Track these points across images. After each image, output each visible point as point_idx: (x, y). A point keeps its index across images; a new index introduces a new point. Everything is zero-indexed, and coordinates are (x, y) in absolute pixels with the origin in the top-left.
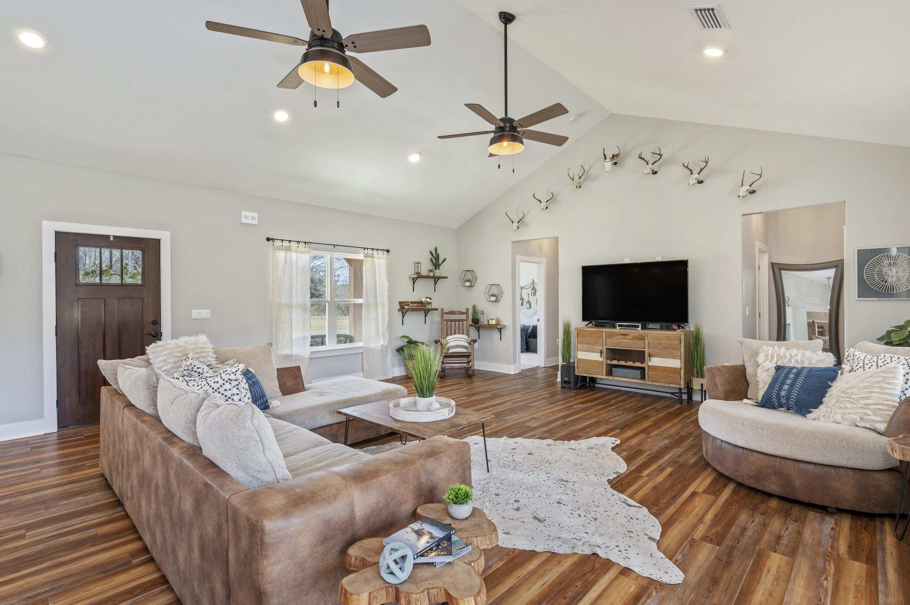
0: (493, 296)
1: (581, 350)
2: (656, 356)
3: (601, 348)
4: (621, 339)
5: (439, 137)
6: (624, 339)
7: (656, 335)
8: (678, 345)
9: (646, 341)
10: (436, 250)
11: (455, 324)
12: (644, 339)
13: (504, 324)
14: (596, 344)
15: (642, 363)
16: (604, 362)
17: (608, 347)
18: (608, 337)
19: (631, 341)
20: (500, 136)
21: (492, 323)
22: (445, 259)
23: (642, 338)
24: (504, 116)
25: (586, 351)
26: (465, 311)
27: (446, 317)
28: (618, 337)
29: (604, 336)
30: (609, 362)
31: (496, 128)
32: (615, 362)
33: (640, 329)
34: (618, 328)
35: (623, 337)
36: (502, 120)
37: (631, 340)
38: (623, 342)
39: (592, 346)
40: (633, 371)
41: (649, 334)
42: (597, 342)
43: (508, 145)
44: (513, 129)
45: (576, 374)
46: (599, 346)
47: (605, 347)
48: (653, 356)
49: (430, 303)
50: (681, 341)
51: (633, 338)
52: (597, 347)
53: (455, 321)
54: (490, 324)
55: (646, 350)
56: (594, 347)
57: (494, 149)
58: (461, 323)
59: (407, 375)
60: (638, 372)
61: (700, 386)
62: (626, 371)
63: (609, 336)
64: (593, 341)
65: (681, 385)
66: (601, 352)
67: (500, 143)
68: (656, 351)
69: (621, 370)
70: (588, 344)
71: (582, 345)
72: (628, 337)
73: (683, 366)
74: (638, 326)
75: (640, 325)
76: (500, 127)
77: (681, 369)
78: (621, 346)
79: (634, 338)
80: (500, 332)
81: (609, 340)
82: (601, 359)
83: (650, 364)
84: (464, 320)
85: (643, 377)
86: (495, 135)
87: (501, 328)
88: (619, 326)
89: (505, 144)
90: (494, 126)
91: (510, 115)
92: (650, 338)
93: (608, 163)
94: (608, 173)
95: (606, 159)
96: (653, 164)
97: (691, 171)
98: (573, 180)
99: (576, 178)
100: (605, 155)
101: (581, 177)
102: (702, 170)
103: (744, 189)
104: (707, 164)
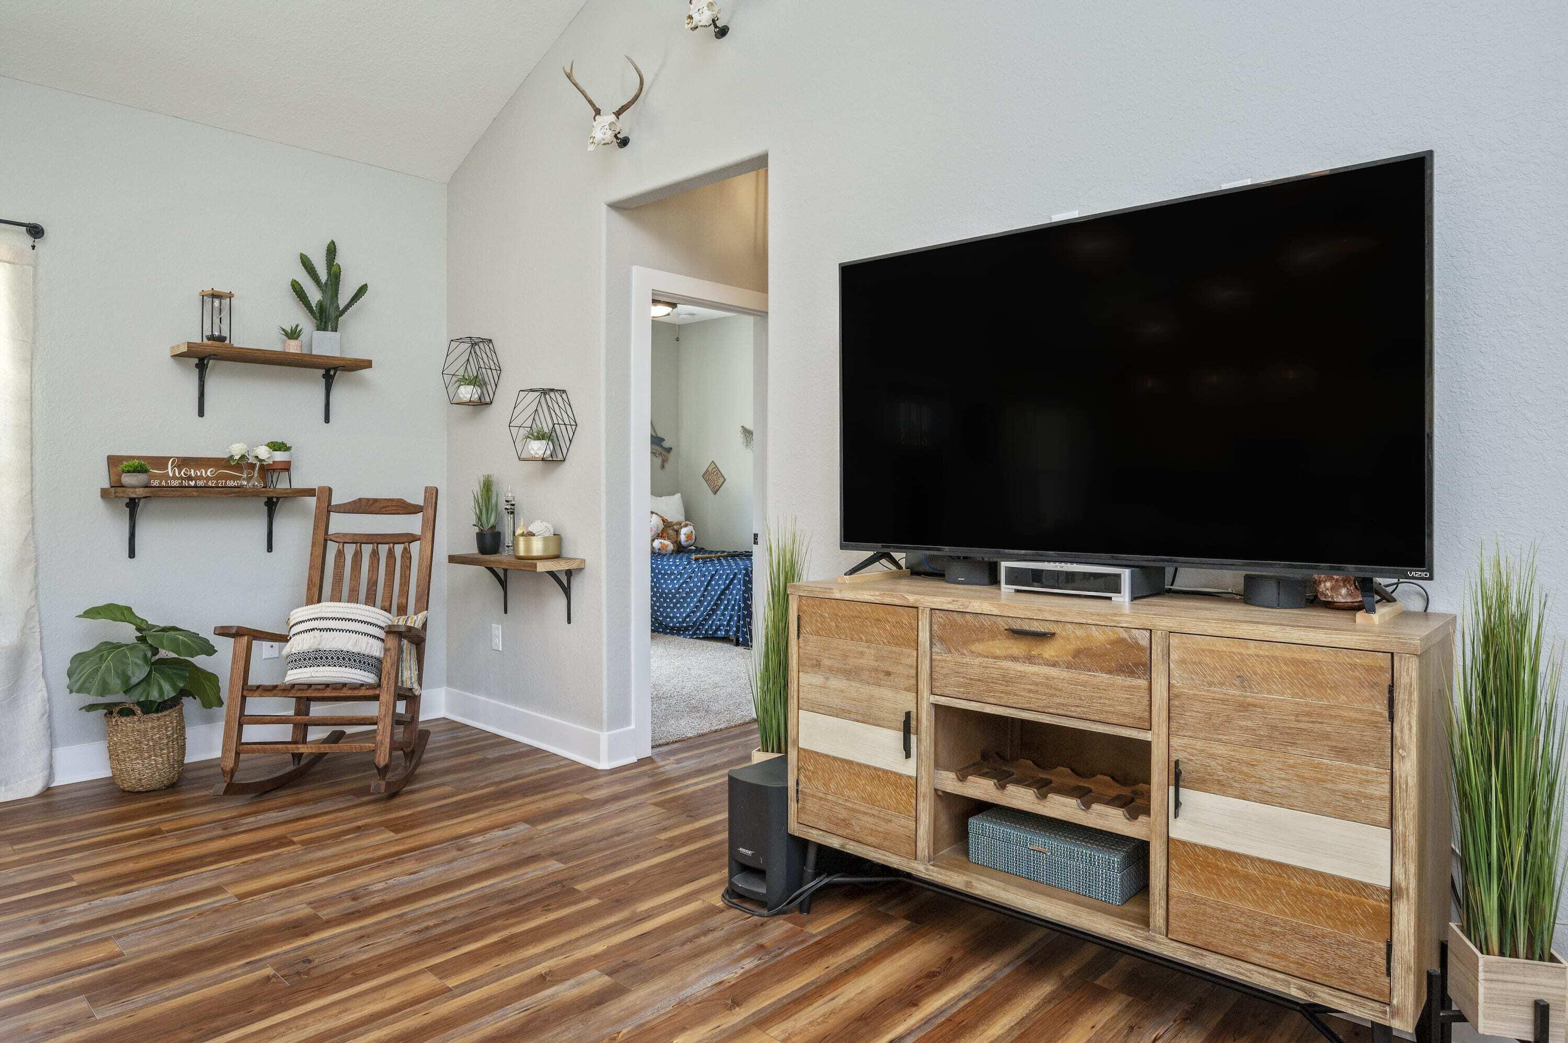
0: (540, 436)
1: (814, 707)
2: (1221, 787)
3: (907, 702)
4: (1015, 659)
6: (1030, 659)
7: (1219, 646)
8: (1375, 725)
9: (1160, 684)
10: (332, 251)
11: (375, 554)
12: (1147, 668)
13: (580, 555)
14: (884, 678)
15: (1133, 815)
16: (925, 787)
17: (943, 701)
18: (942, 640)
19: (1066, 674)
21: (528, 547)
22: (362, 290)
23: (1136, 658)
25: (839, 713)
26: (420, 502)
27: (340, 524)
28: (1000, 646)
29: (924, 636)
30: (950, 782)
32: (981, 789)
33: (1123, 598)
34: (1006, 589)
35: (1021, 646)
37: (1069, 666)
38: (1022, 676)
39: (866, 690)
40: (1084, 851)
41: (1174, 640)
42: (889, 667)
45: (794, 828)
46: (896, 688)
47: (927, 699)
48: (1198, 784)
49: (286, 467)
50: (1401, 696)
51: (1077, 653)
52: (886, 693)
53: (375, 540)
54: (522, 553)
55: (1157, 738)
56: (877, 691)
58: (399, 549)
59: (110, 781)
60: (1109, 869)
61: (1528, 1014)
62: (1040, 841)
63: (954, 633)
64: (868, 661)
65: (1395, 1013)
66: (908, 727)
68: (1221, 750)
69: (1014, 834)
70: (847, 675)
72: (1049, 650)
73: (1408, 878)
74: (1112, 584)
75: (1126, 574)
77: (1393, 894)
78: (1011, 701)
79: (1087, 656)
80: (567, 591)
81: (948, 660)
82: (908, 768)
83: (1180, 830)
84: (412, 538)
85: (1138, 906)
87: (569, 573)
88: (1015, 577)
92: (1183, 661)
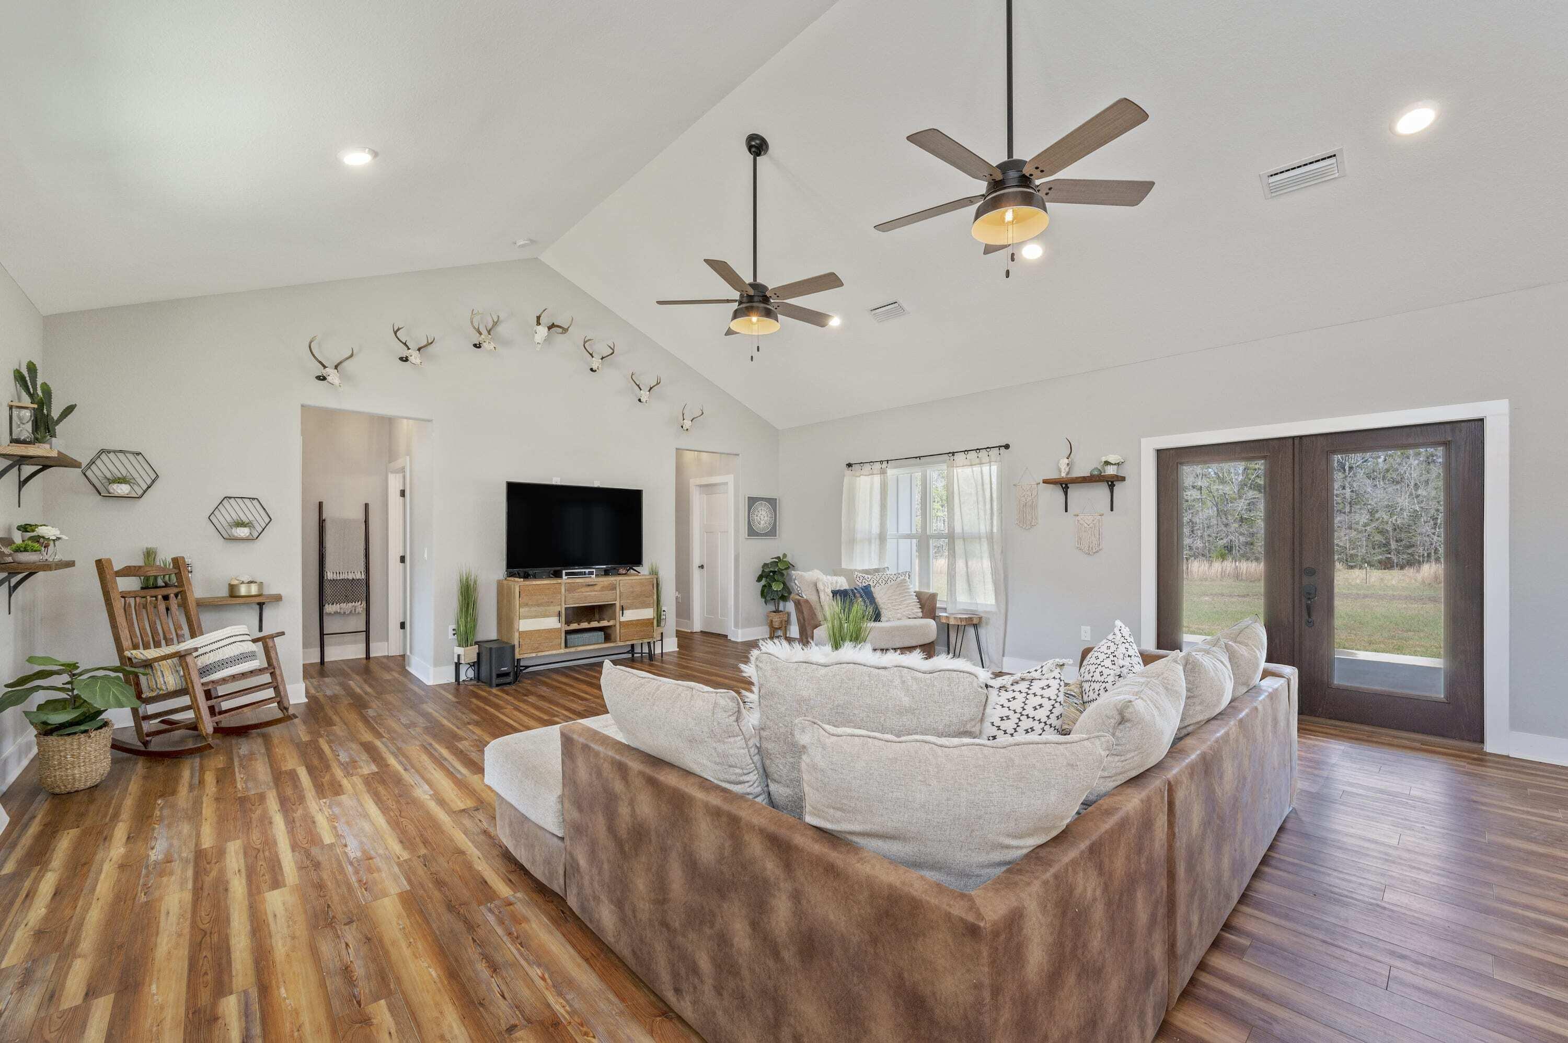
1: (526, 617)
2: (629, 608)
3: (558, 609)
4: (588, 592)
5: (659, 303)
6: (591, 591)
7: (629, 582)
8: (651, 591)
9: (618, 593)
12: (616, 588)
14: (550, 603)
15: (610, 621)
16: (562, 629)
17: (568, 606)
18: (568, 591)
20: (747, 308)
23: (613, 588)
24: (752, 281)
25: (535, 617)
28: (583, 590)
29: (563, 590)
30: (568, 627)
31: (742, 296)
32: (574, 626)
33: (594, 576)
34: (564, 577)
35: (588, 589)
36: (750, 285)
37: (600, 591)
38: (589, 596)
39: (544, 609)
40: (596, 633)
41: (621, 582)
42: (551, 600)
43: (758, 321)
44: (766, 299)
46: (554, 606)
47: (564, 606)
48: (626, 609)
50: (654, 585)
51: (602, 588)
52: (551, 608)
55: (618, 603)
56: (547, 608)
57: (738, 325)
60: (601, 634)
62: (584, 635)
63: (571, 589)
64: (545, 600)
66: (559, 614)
67: (747, 318)
68: (629, 601)
69: (579, 635)
70: (538, 605)
71: (527, 609)
72: (596, 588)
76: (748, 296)
78: (586, 602)
79: (604, 588)
81: (569, 596)
82: (558, 626)
83: (622, 619)
85: (608, 638)
86: (741, 306)
88: (567, 574)
89: (754, 319)
90: (739, 293)
91: (759, 281)
92: (622, 586)
93: (542, 331)
94: (540, 346)
95: (538, 323)
96: (602, 359)
97: (638, 386)
98: (480, 334)
99: (484, 332)
100: (538, 318)
101: (489, 332)
102: (651, 388)
103: (687, 424)
104: (658, 384)
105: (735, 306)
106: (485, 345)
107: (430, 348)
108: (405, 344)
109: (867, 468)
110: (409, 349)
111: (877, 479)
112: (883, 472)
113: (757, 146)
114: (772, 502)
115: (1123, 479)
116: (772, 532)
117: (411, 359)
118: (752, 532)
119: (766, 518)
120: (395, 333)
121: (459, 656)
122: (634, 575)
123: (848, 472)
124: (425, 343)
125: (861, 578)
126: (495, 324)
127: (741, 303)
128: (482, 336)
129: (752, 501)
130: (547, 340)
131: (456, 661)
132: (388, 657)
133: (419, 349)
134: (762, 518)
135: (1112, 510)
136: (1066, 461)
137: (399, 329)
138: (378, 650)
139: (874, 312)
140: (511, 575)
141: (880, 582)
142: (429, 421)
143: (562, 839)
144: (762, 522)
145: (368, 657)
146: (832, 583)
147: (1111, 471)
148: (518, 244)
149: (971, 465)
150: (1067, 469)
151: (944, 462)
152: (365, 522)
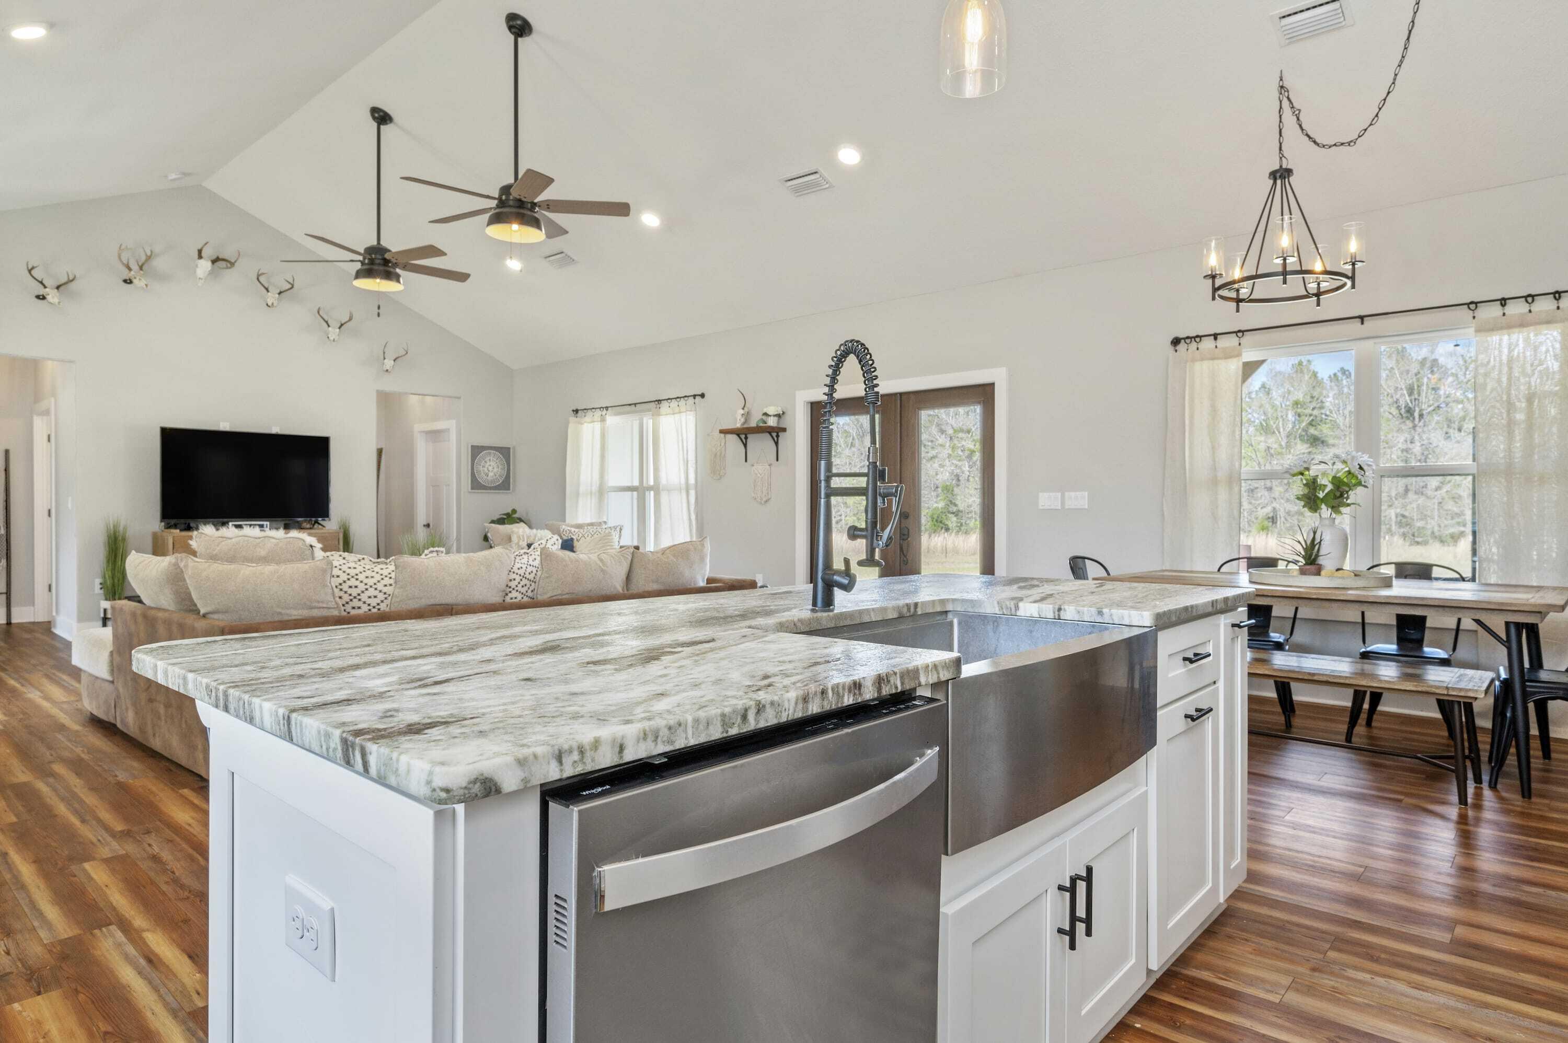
20: (367, 270)
43: (381, 282)
57: (362, 284)
67: (368, 279)
86: (363, 267)
89: (376, 280)
93: (204, 266)
94: (202, 281)
95: (200, 257)
96: (280, 293)
97: (327, 322)
98: (130, 269)
99: (135, 267)
100: (200, 252)
101: (141, 268)
102: (342, 325)
103: (389, 363)
104: (350, 319)
105: (358, 266)
106: (135, 281)
107: (72, 286)
108: (41, 283)
109: (590, 413)
110: (45, 287)
111: (598, 426)
112: (603, 420)
113: (381, 117)
114: (505, 453)
115: (784, 430)
116: (505, 485)
117: (49, 298)
118: (477, 485)
119: (496, 470)
120: (30, 271)
121: (105, 610)
122: (319, 529)
123: (572, 419)
124: (65, 280)
125: (568, 532)
126: (149, 258)
127: (363, 263)
128: (132, 273)
129: (476, 451)
130: (211, 273)
131: (102, 615)
132: (34, 623)
133: (58, 288)
134: (490, 468)
135: (777, 460)
136: (742, 412)
137: (33, 268)
138: (21, 615)
139: (548, 259)
140: (169, 527)
141: (586, 536)
142: (71, 362)
143: (112, 682)
144: (491, 474)
145: (9, 623)
146: (528, 537)
147: (772, 422)
148: (170, 178)
149: (674, 414)
150: (743, 420)
151: (649, 410)
152: (6, 470)
